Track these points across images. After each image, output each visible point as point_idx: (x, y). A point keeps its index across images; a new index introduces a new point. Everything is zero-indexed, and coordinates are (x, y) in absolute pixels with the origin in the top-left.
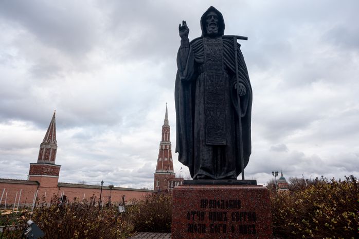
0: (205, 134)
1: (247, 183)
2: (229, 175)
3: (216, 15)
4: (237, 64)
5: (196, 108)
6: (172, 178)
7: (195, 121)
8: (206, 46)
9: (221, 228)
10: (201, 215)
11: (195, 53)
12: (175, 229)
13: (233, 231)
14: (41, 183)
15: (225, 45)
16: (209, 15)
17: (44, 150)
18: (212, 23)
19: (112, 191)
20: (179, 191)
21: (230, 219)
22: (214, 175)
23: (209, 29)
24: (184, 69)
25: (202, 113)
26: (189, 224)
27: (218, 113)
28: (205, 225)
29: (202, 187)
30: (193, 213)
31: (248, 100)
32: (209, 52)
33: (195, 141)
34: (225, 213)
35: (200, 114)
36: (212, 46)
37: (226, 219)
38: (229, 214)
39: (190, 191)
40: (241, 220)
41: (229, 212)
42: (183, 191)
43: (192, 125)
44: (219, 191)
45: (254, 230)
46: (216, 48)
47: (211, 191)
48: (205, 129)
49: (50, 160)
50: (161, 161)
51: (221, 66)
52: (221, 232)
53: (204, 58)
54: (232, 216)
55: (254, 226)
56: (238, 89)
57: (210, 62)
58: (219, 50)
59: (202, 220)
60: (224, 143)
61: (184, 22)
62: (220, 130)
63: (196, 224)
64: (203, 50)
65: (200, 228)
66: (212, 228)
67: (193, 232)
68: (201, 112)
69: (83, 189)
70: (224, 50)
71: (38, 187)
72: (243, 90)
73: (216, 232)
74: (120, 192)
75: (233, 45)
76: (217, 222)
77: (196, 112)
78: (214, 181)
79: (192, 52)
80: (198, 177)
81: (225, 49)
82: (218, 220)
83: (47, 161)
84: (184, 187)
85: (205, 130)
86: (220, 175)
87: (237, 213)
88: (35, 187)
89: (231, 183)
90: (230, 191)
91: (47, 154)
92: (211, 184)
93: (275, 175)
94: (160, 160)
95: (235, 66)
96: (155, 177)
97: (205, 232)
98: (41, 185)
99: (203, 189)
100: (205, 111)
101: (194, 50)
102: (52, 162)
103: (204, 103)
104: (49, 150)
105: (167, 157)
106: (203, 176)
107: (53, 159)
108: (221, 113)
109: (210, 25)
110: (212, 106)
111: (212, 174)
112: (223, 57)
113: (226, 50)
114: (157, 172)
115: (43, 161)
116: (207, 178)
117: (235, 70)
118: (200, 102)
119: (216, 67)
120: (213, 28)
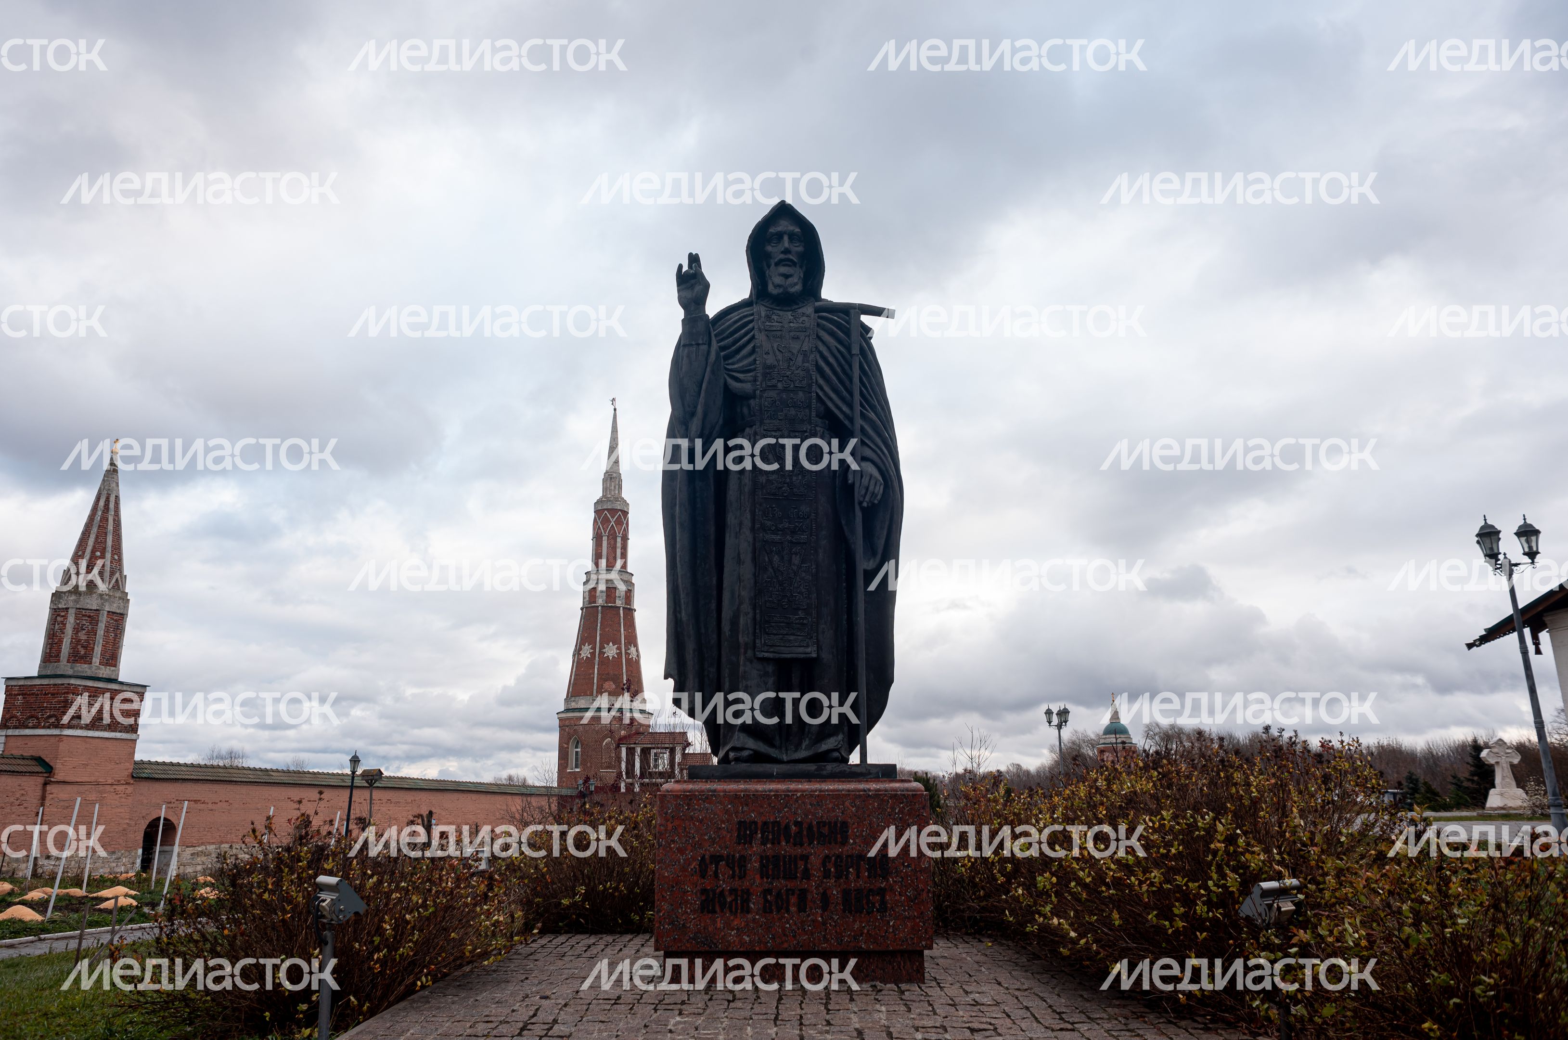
0: (755, 624)
1: (870, 774)
2: (824, 747)
3: (797, 230)
4: (857, 397)
5: (730, 540)
6: (638, 733)
7: (726, 584)
8: (761, 337)
9: (793, 900)
10: (739, 865)
11: (726, 358)
12: (666, 906)
13: (825, 908)
14: (58, 766)
15: (823, 334)
16: (772, 230)
17: (71, 619)
18: (781, 261)
19: (376, 794)
20: (677, 797)
21: (816, 874)
22: (780, 748)
23: (775, 279)
24: (693, 414)
25: (747, 557)
26: (704, 891)
27: (796, 560)
28: (747, 893)
29: (742, 786)
30: (716, 859)
31: (888, 517)
32: (770, 360)
33: (725, 644)
34: (805, 858)
35: (739, 561)
36: (781, 337)
37: (807, 875)
38: (815, 861)
39: (708, 797)
40: (847, 878)
41: (816, 853)
42: (688, 798)
43: (715, 593)
44: (788, 796)
45: (883, 902)
46: (795, 346)
47: (765, 797)
48: (754, 609)
49: (96, 660)
50: (590, 661)
51: (809, 407)
52: (793, 909)
53: (755, 380)
54: (824, 866)
55: (882, 892)
56: (857, 485)
57: (773, 394)
58: (805, 354)
59: (740, 878)
60: (811, 651)
61: (694, 259)
62: (801, 614)
63: (722, 892)
64: (753, 351)
65: (736, 900)
66: (766, 900)
67: (714, 912)
68: (742, 557)
69: (243, 789)
70: (820, 353)
71: (45, 784)
72: (871, 488)
73: (778, 911)
74: (409, 796)
75: (847, 333)
76: (780, 884)
77: (729, 553)
78: (775, 769)
79: (718, 355)
80: (732, 755)
81: (822, 348)
82: (784, 878)
83: (83, 668)
84: (690, 786)
85: (755, 614)
86: (797, 748)
87: (838, 857)
88: (32, 785)
89: (824, 773)
90: (821, 798)
91: (82, 636)
92: (769, 777)
93: (1055, 720)
94: (586, 652)
95: (851, 406)
96: (562, 727)
97: (749, 911)
98: (59, 776)
99: (745, 790)
100: (754, 552)
101: (722, 349)
102: (105, 672)
103: (753, 529)
104: (92, 617)
105: (617, 642)
106: (745, 753)
107: (112, 658)
108: (803, 562)
109: (777, 264)
110: (777, 538)
111: (772, 745)
112: (815, 376)
113: (826, 353)
114: (573, 705)
115: (64, 666)
116: (757, 757)
117: (851, 420)
118: (741, 524)
119: (793, 412)
120: (787, 276)
